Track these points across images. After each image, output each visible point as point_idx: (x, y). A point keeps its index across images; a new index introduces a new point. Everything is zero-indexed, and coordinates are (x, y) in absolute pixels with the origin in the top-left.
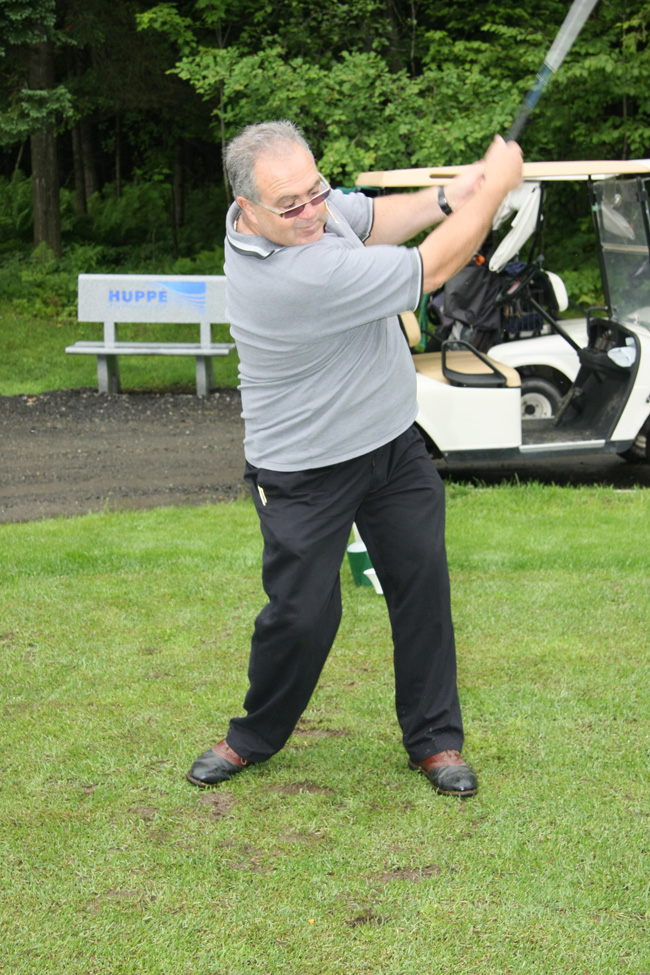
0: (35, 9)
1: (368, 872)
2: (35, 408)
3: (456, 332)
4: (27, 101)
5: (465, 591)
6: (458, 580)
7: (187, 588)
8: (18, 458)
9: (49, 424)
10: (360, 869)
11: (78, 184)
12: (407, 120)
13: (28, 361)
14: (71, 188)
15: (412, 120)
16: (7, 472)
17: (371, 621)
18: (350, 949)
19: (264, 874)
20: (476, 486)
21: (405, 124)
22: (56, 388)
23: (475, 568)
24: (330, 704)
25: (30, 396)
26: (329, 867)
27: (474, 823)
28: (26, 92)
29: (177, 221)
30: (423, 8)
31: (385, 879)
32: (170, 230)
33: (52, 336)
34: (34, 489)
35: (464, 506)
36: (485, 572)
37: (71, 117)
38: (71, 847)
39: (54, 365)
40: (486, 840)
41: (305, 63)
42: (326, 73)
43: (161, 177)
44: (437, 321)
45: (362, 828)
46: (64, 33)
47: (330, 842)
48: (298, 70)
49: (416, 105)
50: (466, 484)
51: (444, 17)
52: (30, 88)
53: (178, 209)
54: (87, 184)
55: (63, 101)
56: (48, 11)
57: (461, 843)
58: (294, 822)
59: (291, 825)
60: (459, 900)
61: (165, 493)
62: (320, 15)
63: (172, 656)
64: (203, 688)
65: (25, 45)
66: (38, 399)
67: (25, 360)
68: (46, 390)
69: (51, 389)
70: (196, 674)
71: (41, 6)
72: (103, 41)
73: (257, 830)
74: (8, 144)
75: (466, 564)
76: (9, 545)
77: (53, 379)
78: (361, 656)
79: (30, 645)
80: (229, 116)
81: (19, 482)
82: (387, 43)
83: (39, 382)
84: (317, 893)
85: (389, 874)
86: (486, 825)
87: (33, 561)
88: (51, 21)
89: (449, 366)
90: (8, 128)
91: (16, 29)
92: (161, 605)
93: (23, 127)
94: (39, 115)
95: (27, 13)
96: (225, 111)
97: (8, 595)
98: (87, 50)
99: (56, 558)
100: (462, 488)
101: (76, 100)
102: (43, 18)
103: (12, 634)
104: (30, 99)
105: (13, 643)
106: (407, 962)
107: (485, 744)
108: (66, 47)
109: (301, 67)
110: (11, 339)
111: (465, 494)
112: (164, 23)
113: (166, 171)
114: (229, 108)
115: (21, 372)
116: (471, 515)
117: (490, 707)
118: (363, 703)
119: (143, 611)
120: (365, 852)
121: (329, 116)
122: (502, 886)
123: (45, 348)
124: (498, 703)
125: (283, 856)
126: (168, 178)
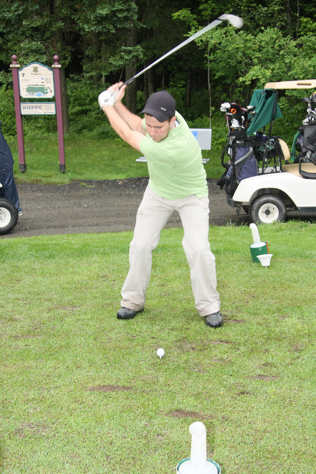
0: (129, 12)
1: (247, 375)
2: (122, 185)
3: (308, 155)
4: (124, 52)
5: (301, 267)
6: (299, 262)
7: (180, 260)
8: (114, 206)
9: (127, 192)
10: (243, 374)
11: (145, 89)
12: (289, 57)
13: (120, 165)
14: (142, 90)
15: (291, 58)
16: (109, 212)
17: (258, 277)
18: (236, 404)
19: (203, 374)
20: (312, 223)
21: (288, 59)
22: (131, 177)
23: (307, 257)
24: (237, 310)
25: (120, 180)
26: (231, 373)
27: (294, 359)
28: (123, 48)
29: (187, 105)
30: (303, 8)
31: (254, 378)
32: (184, 109)
33: (131, 154)
34: (119, 219)
35: (306, 231)
36: (311, 259)
37: (142, 59)
38: (126, 359)
39: (131, 167)
40: (299, 366)
41: (244, 33)
42: (254, 37)
43: (181, 85)
44: (299, 150)
45: (246, 359)
46: (141, 22)
47: (231, 363)
48: (241, 36)
49: (294, 51)
50: (307, 222)
51: (313, 11)
52: (125, 46)
53: (188, 99)
54: (149, 88)
55: (139, 52)
56: (134, 13)
57: (288, 367)
58: (218, 355)
59: (216, 356)
60: (284, 388)
61: (175, 222)
62: (255, 12)
63: (172, 288)
64: (184, 301)
65: (124, 28)
66: (123, 181)
67: (119, 165)
68: (127, 178)
69: (129, 177)
70: (181, 295)
71: (131, 11)
72: (158, 25)
73: (202, 357)
74: (114, 70)
75: (303, 255)
76: (107, 241)
77: (130, 173)
78: (252, 291)
79: (114, 281)
80: (212, 57)
81: (113, 216)
82: (284, 24)
83: (124, 174)
84: (225, 382)
85: (256, 377)
86: (299, 360)
87: (117, 247)
88: (135, 17)
89: (302, 169)
90: (114, 64)
91: (120, 21)
92: (169, 267)
93: (121, 63)
94: (128, 58)
95: (125, 14)
96: (210, 56)
97: (106, 260)
98: (152, 29)
99: (126, 247)
100: (305, 223)
101: (145, 52)
102: (132, 16)
103: (107, 276)
104: (125, 51)
105: (107, 280)
106: (259, 410)
107: (302, 329)
108: (142, 29)
109: (243, 34)
110: (113, 156)
111: (306, 226)
112: (184, 17)
113: (183, 83)
114: (212, 54)
115: (117, 170)
116: (308, 235)
117: (307, 314)
118: (252, 310)
119: (161, 269)
120: (246, 368)
121: (253, 55)
122: (304, 384)
123: (128, 160)
124: (310, 313)
125: (212, 367)
126: (184, 86)
